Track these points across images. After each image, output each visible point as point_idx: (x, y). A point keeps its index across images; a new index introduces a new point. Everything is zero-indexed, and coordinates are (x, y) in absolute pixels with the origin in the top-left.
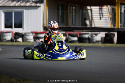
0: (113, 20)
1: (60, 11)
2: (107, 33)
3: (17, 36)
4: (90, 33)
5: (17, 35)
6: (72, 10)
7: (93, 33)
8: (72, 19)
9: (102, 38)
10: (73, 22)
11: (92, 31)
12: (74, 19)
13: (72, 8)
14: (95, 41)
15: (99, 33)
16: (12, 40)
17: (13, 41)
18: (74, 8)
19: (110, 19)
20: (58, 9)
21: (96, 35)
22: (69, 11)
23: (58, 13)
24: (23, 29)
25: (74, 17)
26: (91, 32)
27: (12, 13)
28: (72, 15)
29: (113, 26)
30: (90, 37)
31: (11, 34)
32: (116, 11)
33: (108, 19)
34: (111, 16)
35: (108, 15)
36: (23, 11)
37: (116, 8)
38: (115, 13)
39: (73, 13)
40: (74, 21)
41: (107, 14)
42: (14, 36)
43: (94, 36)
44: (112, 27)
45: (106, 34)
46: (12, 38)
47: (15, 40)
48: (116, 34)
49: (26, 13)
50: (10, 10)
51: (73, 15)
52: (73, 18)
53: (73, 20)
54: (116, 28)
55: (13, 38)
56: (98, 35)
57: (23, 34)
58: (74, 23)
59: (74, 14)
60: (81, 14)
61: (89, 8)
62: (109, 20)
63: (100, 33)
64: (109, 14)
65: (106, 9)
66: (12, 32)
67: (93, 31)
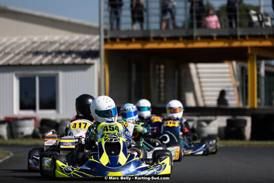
0: (243, 91)
1: (134, 74)
2: (230, 117)
3: (45, 127)
4: (196, 118)
5: (45, 125)
6: (157, 72)
7: (202, 118)
8: (157, 90)
9: (220, 129)
10: (160, 96)
11: (199, 114)
12: (162, 90)
13: (157, 67)
14: (205, 135)
15: (213, 118)
16: (34, 135)
17: (38, 137)
18: (162, 67)
19: (236, 89)
20: (130, 71)
21: (208, 122)
22: (151, 74)
23: (130, 78)
24: (58, 112)
25: (162, 85)
26: (198, 116)
27: (34, 79)
28: (157, 81)
29: (243, 104)
30: (195, 126)
31: (32, 122)
32: (249, 73)
33: (231, 89)
34: (238, 83)
35: (231, 82)
36: (58, 75)
37: (249, 66)
38: (247, 76)
39: (160, 79)
40: (162, 94)
41: (230, 80)
42: (39, 126)
43: (204, 124)
44: (241, 105)
45: (228, 121)
46: (34, 131)
47: (41, 135)
48: (249, 120)
49: (63, 78)
50: (29, 73)
51: (160, 83)
52: (159, 87)
53: (160, 92)
54: (248, 107)
55: (37, 130)
56: (212, 124)
57: (58, 121)
58: (162, 99)
59: (162, 81)
60: (177, 79)
61: (192, 66)
62: (233, 91)
63: (215, 119)
64: (233, 79)
65: (229, 68)
66: (35, 118)
67: (202, 115)
